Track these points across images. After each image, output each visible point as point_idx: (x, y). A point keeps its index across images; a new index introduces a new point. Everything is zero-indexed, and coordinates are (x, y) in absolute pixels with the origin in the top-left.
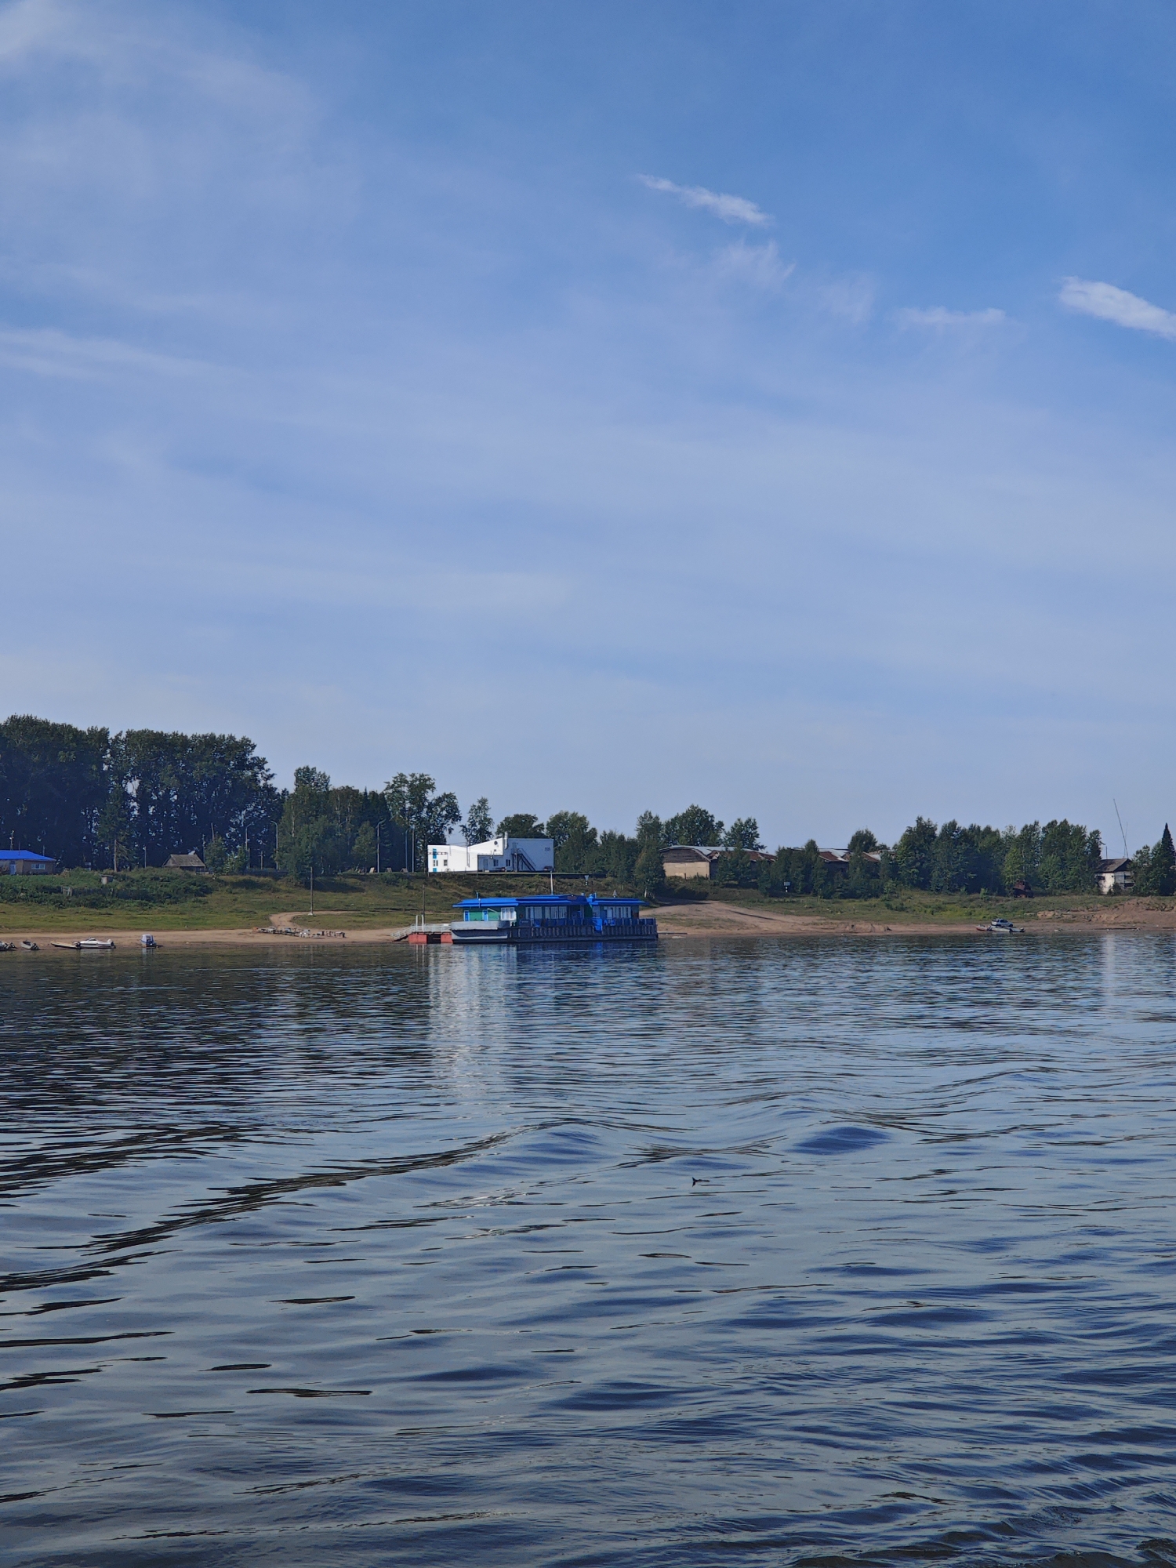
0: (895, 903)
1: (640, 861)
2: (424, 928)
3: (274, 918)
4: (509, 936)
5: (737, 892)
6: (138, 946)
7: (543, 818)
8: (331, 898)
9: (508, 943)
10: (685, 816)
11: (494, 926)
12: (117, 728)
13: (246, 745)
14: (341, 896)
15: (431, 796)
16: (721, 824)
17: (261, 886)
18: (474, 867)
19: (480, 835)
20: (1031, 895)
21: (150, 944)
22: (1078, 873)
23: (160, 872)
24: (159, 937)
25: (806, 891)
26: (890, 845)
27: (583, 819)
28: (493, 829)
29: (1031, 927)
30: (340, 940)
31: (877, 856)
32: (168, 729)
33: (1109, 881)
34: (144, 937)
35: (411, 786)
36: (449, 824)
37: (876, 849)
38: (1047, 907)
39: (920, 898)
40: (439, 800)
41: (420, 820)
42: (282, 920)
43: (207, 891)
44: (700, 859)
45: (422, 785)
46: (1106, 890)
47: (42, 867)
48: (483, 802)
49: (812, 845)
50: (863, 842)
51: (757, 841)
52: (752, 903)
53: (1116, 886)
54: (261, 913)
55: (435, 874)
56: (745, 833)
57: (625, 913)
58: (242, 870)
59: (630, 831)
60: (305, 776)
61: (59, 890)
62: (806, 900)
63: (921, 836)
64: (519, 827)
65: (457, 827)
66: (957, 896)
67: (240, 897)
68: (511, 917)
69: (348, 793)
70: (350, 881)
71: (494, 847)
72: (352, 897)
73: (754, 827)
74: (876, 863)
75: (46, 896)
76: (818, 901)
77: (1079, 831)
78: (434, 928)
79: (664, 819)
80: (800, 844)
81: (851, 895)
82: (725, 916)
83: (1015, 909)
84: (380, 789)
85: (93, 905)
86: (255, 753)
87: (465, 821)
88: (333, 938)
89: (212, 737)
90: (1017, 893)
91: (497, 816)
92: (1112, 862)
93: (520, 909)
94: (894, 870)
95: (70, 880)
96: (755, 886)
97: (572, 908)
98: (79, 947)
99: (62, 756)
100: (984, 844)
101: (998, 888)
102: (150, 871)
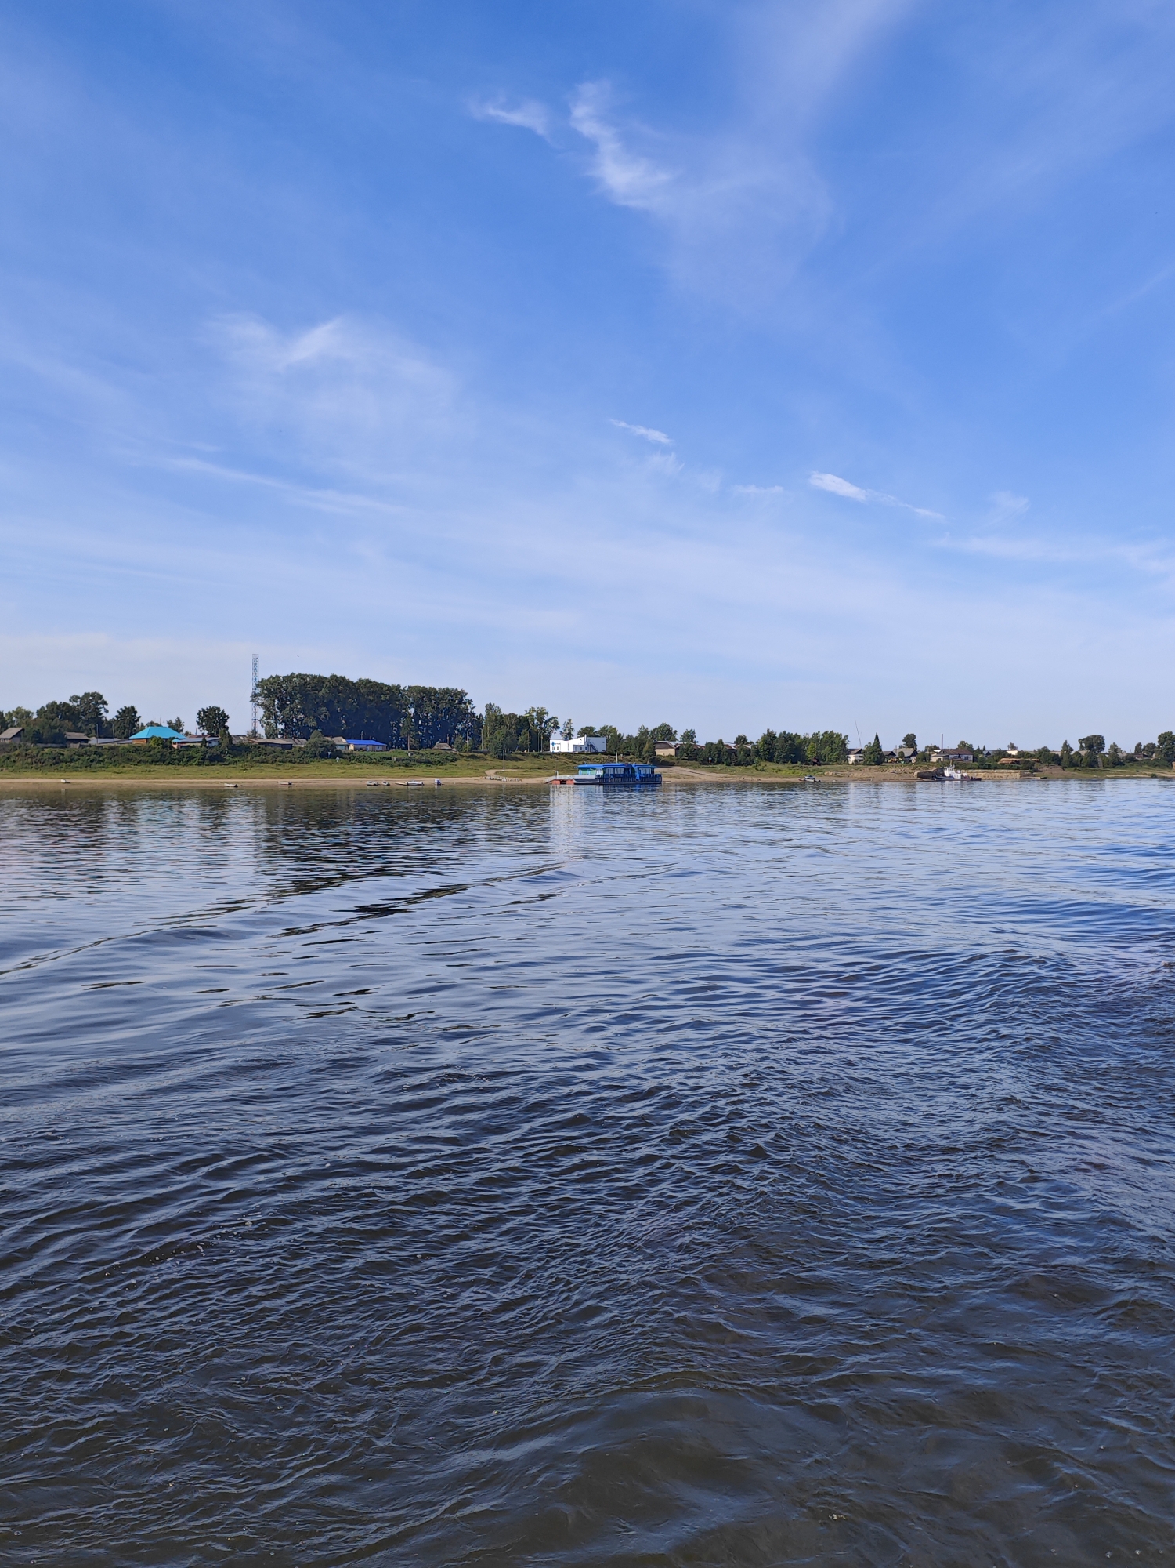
0: (759, 768)
1: (645, 749)
2: (559, 777)
3: (487, 772)
4: (602, 781)
5: (688, 762)
6: (433, 785)
7: (597, 729)
8: (511, 763)
9: (600, 784)
10: (660, 728)
11: (594, 777)
12: (404, 684)
13: (462, 694)
14: (514, 763)
15: (546, 718)
16: (676, 732)
17: (479, 758)
18: (571, 750)
19: (569, 736)
20: (820, 765)
21: (439, 784)
22: (838, 754)
23: (432, 751)
24: (443, 781)
25: (719, 762)
26: (755, 742)
27: (615, 729)
28: (574, 733)
29: (823, 779)
30: (520, 782)
31: (749, 747)
32: (427, 686)
33: (852, 759)
34: (436, 780)
35: (538, 713)
36: (554, 730)
37: (748, 743)
38: (828, 770)
39: (770, 765)
40: (550, 719)
41: (541, 728)
42: (491, 773)
43: (456, 760)
44: (670, 747)
45: (541, 713)
46: (850, 763)
47: (381, 748)
48: (570, 720)
49: (721, 742)
50: (742, 740)
51: (695, 739)
52: (695, 768)
53: (856, 761)
54: (481, 770)
55: (553, 753)
56: (689, 736)
57: (648, 771)
58: (470, 751)
59: (635, 734)
60: (489, 708)
61: (390, 759)
62: (719, 766)
63: (769, 738)
64: (587, 732)
65: (558, 731)
66: (786, 765)
67: (471, 763)
68: (601, 773)
69: (512, 716)
70: (518, 756)
71: (579, 741)
72: (520, 763)
73: (694, 733)
74: (749, 750)
75: (384, 761)
76: (724, 766)
77: (838, 736)
78: (563, 777)
79: (650, 729)
80: (716, 741)
81: (738, 764)
82: (684, 773)
83: (814, 770)
84: (523, 714)
85: (406, 766)
86: (467, 697)
87: (561, 729)
88: (517, 781)
89: (448, 689)
90: (814, 764)
91: (577, 727)
92: (854, 750)
93: (605, 769)
94: (757, 753)
95: (395, 754)
96: (696, 760)
97: (626, 769)
98: (408, 785)
99: (383, 697)
100: (798, 741)
101: (806, 762)
102: (428, 751)
